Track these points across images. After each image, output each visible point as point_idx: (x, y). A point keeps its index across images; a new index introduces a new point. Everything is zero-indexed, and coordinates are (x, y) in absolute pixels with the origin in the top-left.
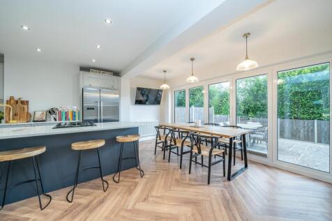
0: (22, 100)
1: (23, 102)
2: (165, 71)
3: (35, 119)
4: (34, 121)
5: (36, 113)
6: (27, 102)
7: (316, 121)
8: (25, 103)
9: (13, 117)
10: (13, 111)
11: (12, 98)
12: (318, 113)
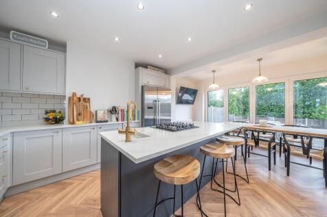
0: (84, 96)
1: (85, 100)
2: (214, 71)
3: (98, 120)
4: (97, 122)
5: (98, 112)
6: (89, 99)
7: (306, 119)
8: (87, 100)
9: (77, 117)
10: (77, 110)
11: (74, 94)
12: (309, 113)
